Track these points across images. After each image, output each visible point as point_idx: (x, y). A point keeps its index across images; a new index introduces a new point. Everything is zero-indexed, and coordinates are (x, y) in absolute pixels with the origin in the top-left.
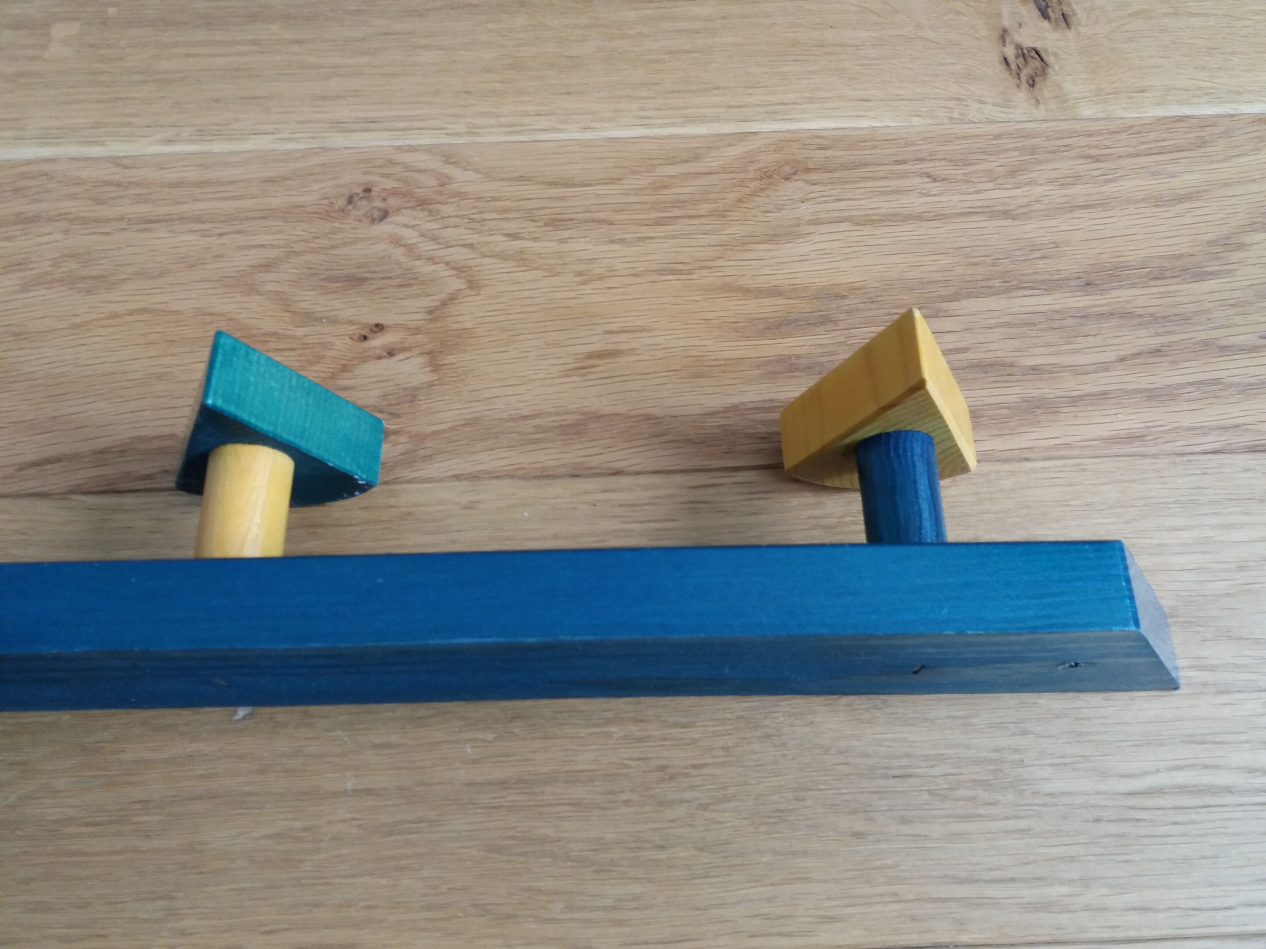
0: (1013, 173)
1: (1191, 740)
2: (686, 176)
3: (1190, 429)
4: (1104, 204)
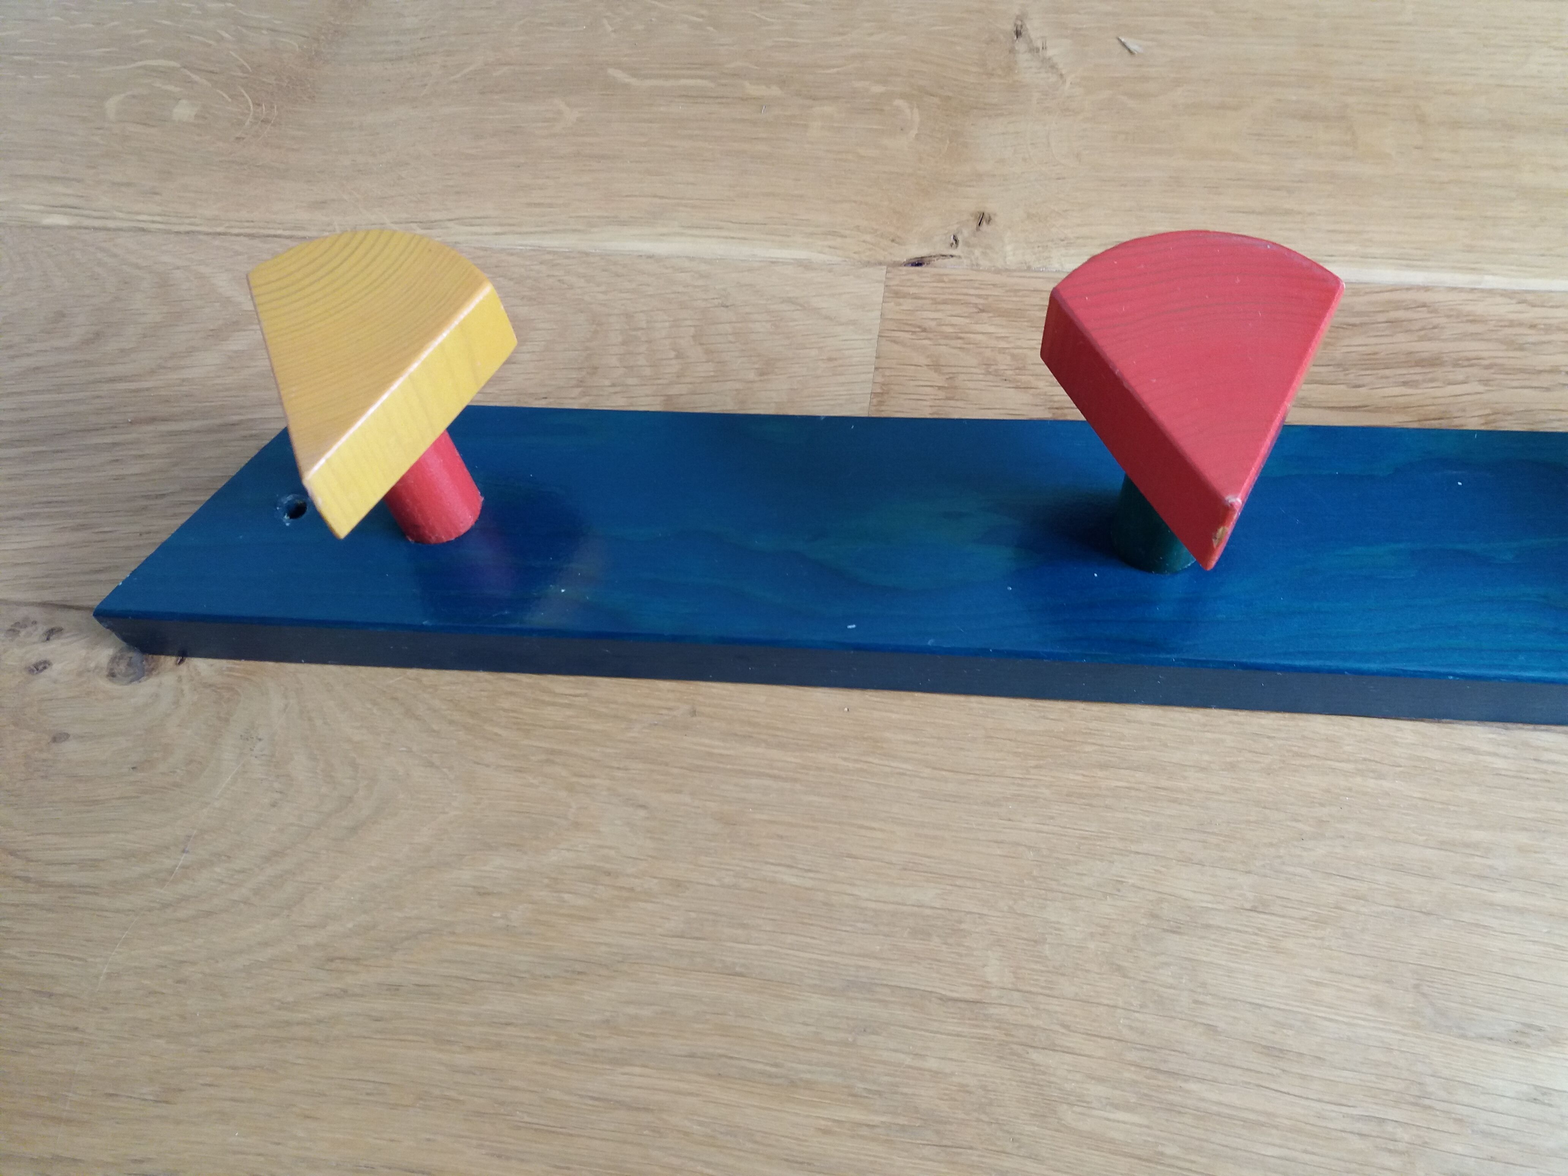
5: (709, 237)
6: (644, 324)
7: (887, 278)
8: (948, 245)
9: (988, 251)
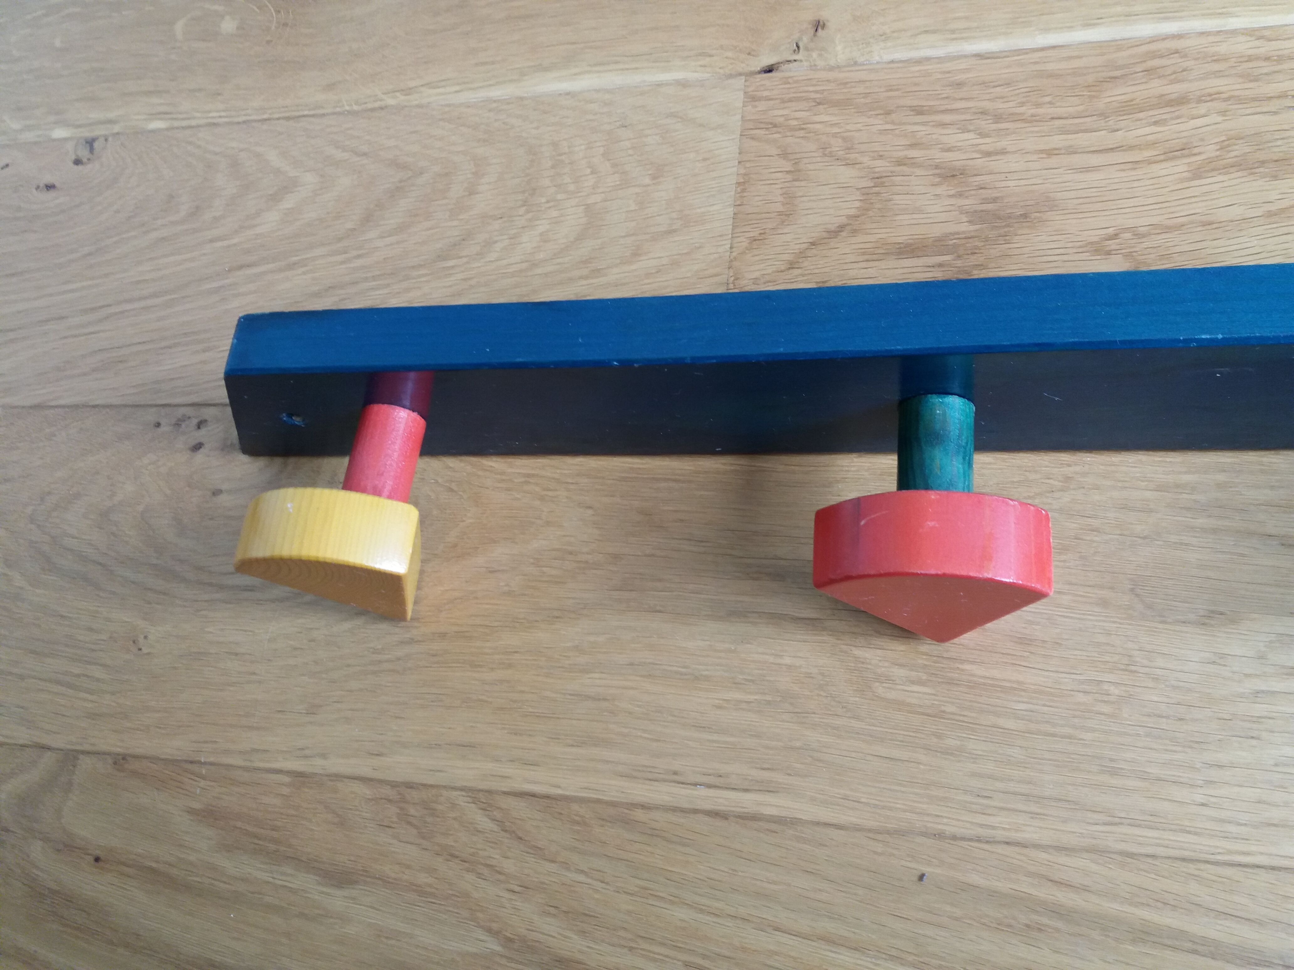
5: (610, 71)
6: (566, 150)
7: (745, 86)
8: (792, 52)
9: (823, 52)
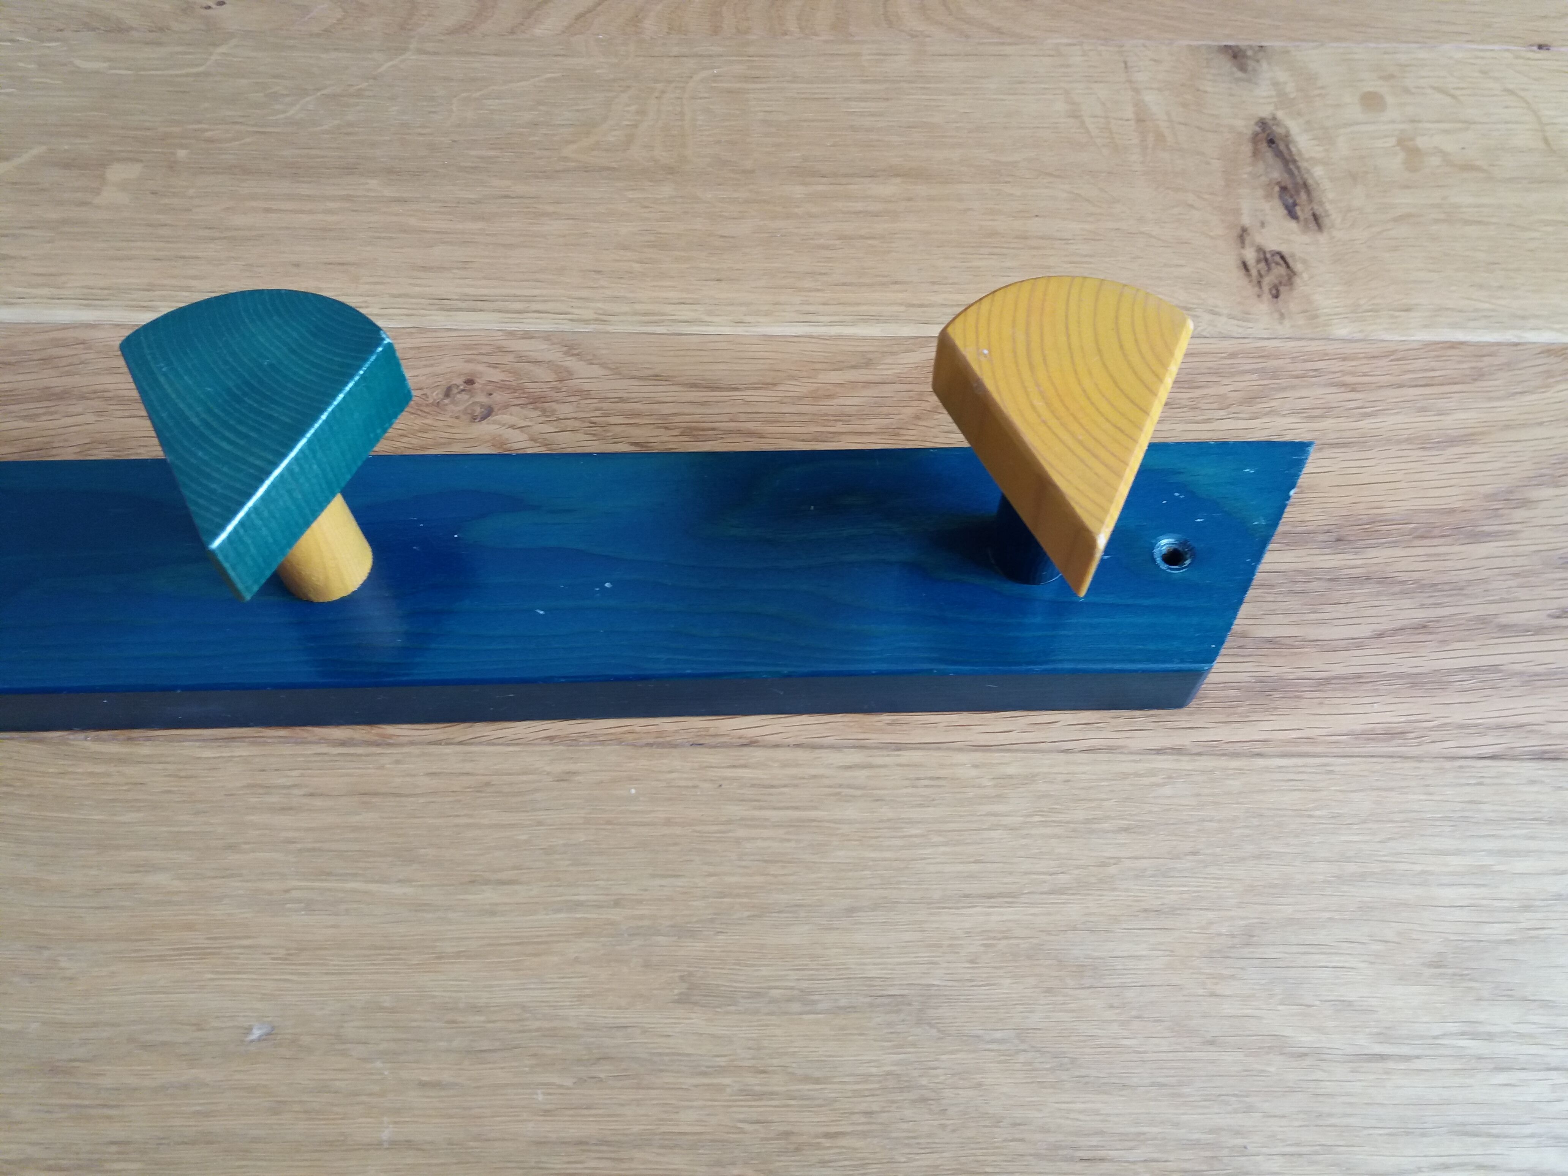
0: (1250, 400)
1: (1463, 1131)
2: (854, 384)
3: (1462, 727)
4: (1361, 443)
